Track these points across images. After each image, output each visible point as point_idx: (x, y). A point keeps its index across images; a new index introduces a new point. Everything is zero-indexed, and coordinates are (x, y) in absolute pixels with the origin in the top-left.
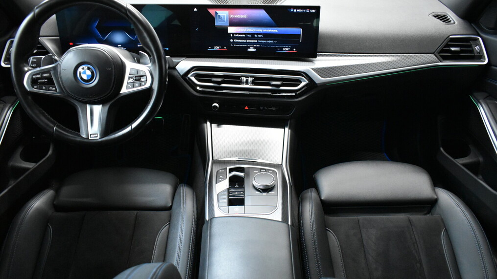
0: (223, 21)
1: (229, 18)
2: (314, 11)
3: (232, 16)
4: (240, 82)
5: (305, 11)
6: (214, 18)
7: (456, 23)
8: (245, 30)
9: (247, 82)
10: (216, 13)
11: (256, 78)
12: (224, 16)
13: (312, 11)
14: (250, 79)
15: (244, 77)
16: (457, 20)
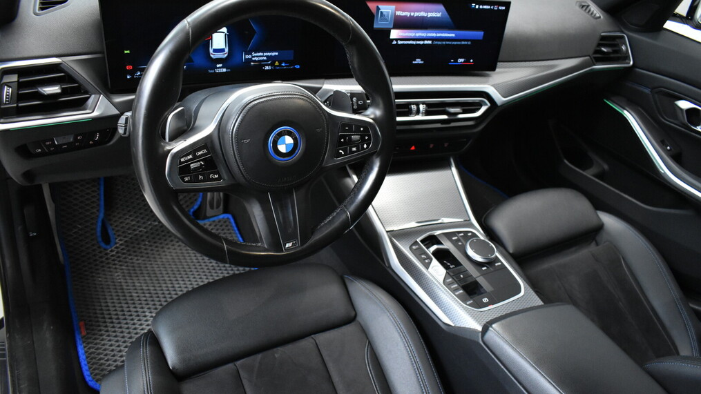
0: (386, 20)
1: (395, 16)
2: (504, 8)
3: (398, 13)
4: (409, 113)
5: (492, 7)
6: (374, 16)
7: (602, 17)
8: (414, 34)
9: (418, 112)
10: (378, 9)
11: (428, 105)
12: (388, 13)
13: (500, 8)
14: (422, 107)
15: (413, 104)
16: (603, 15)
